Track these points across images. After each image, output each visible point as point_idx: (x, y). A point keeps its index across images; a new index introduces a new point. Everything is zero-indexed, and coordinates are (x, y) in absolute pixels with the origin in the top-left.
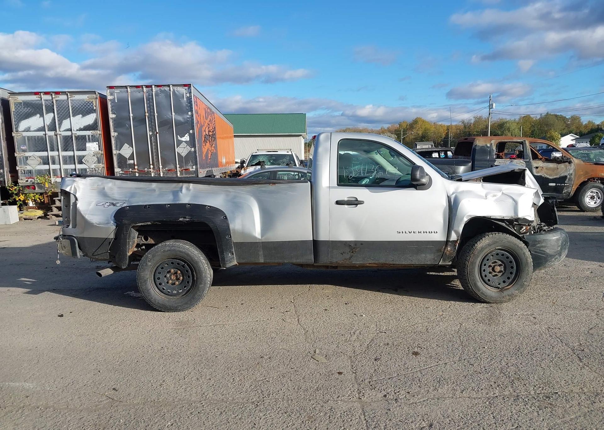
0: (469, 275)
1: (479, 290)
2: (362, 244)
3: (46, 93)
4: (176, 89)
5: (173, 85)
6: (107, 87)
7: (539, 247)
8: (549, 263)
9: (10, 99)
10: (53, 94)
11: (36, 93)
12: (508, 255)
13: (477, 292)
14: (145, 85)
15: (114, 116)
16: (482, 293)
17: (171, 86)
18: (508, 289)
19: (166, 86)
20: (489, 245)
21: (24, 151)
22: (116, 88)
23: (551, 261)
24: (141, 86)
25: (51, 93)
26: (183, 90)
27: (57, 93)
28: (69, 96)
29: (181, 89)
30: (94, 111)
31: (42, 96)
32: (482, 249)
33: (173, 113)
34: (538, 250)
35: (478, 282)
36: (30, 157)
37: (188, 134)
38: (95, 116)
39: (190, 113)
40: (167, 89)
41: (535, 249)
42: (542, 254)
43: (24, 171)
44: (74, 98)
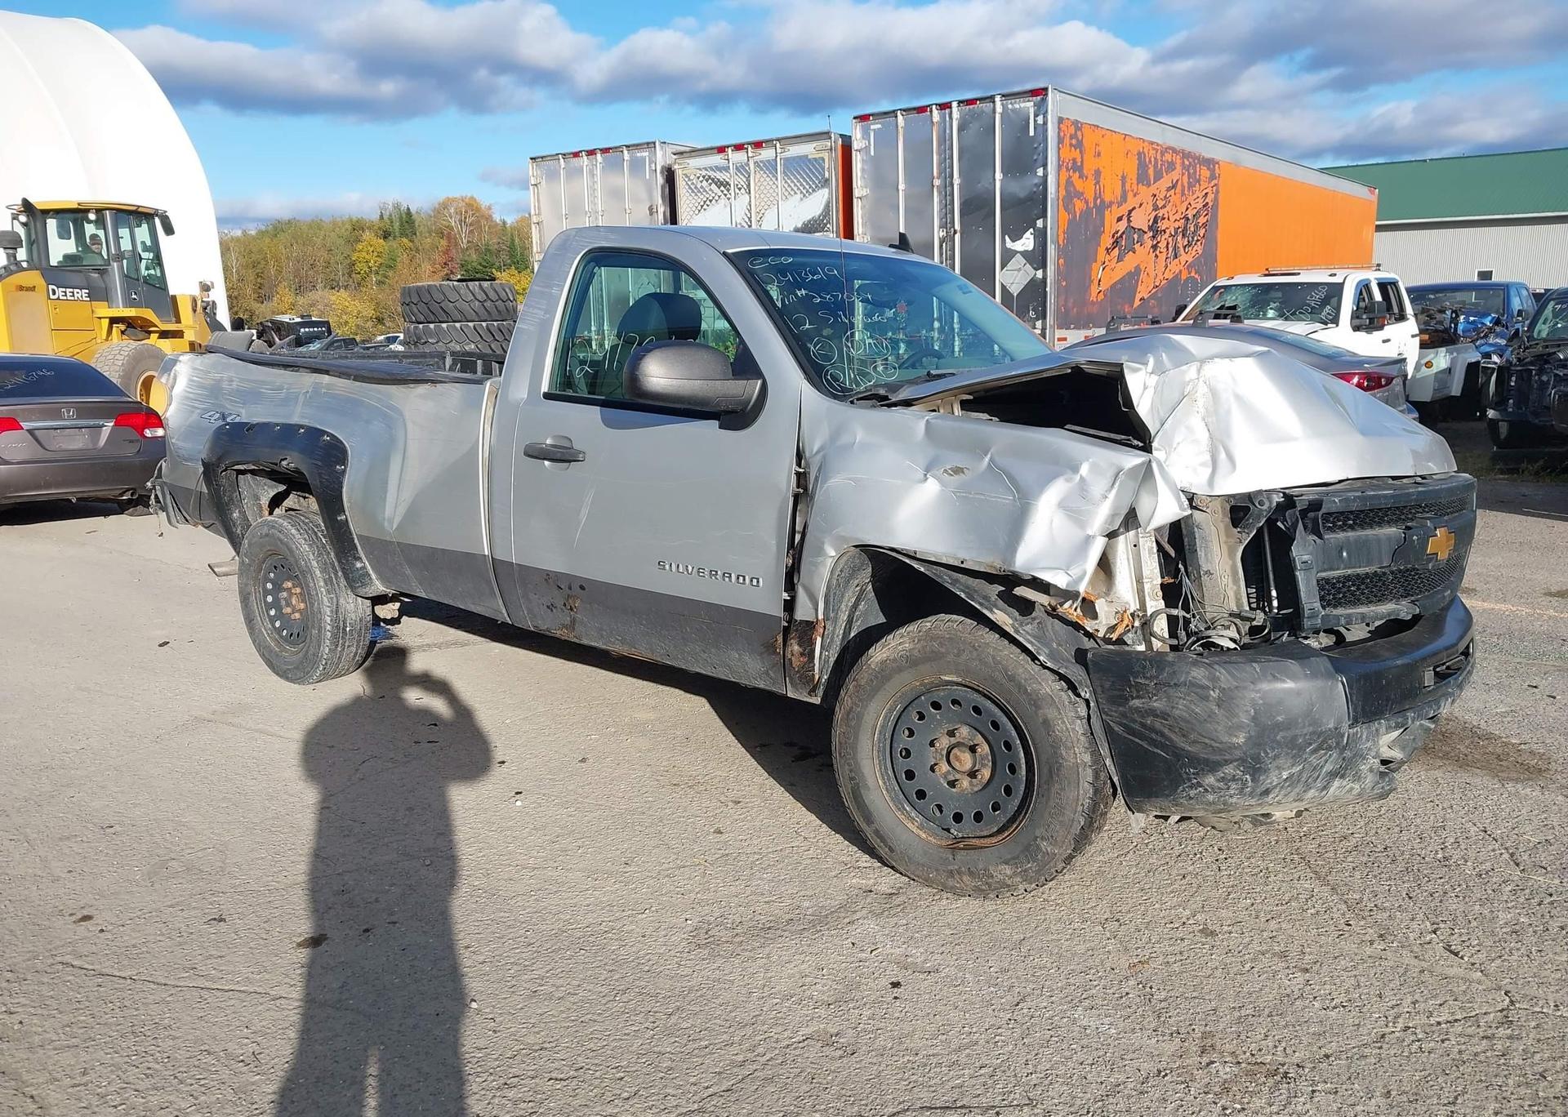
0: (840, 754)
1: (869, 818)
3: (739, 147)
4: (1010, 106)
5: (1003, 96)
6: (855, 118)
7: (1137, 710)
8: (1192, 793)
9: (676, 167)
10: (750, 148)
11: (721, 150)
12: (994, 715)
13: (864, 826)
14: (936, 105)
15: (865, 192)
16: (877, 832)
17: (998, 99)
18: (975, 848)
19: (987, 100)
20: (910, 662)
22: (875, 118)
23: (1199, 785)
24: (929, 106)
25: (746, 146)
26: (1029, 105)
27: (758, 145)
28: (779, 151)
29: (1022, 105)
30: (826, 182)
31: (730, 157)
33: (999, 176)
34: (1134, 721)
35: (869, 789)
37: (1031, 230)
38: (826, 196)
39: (1040, 172)
40: (986, 107)
41: (1124, 715)
42: (1153, 742)
44: (787, 154)
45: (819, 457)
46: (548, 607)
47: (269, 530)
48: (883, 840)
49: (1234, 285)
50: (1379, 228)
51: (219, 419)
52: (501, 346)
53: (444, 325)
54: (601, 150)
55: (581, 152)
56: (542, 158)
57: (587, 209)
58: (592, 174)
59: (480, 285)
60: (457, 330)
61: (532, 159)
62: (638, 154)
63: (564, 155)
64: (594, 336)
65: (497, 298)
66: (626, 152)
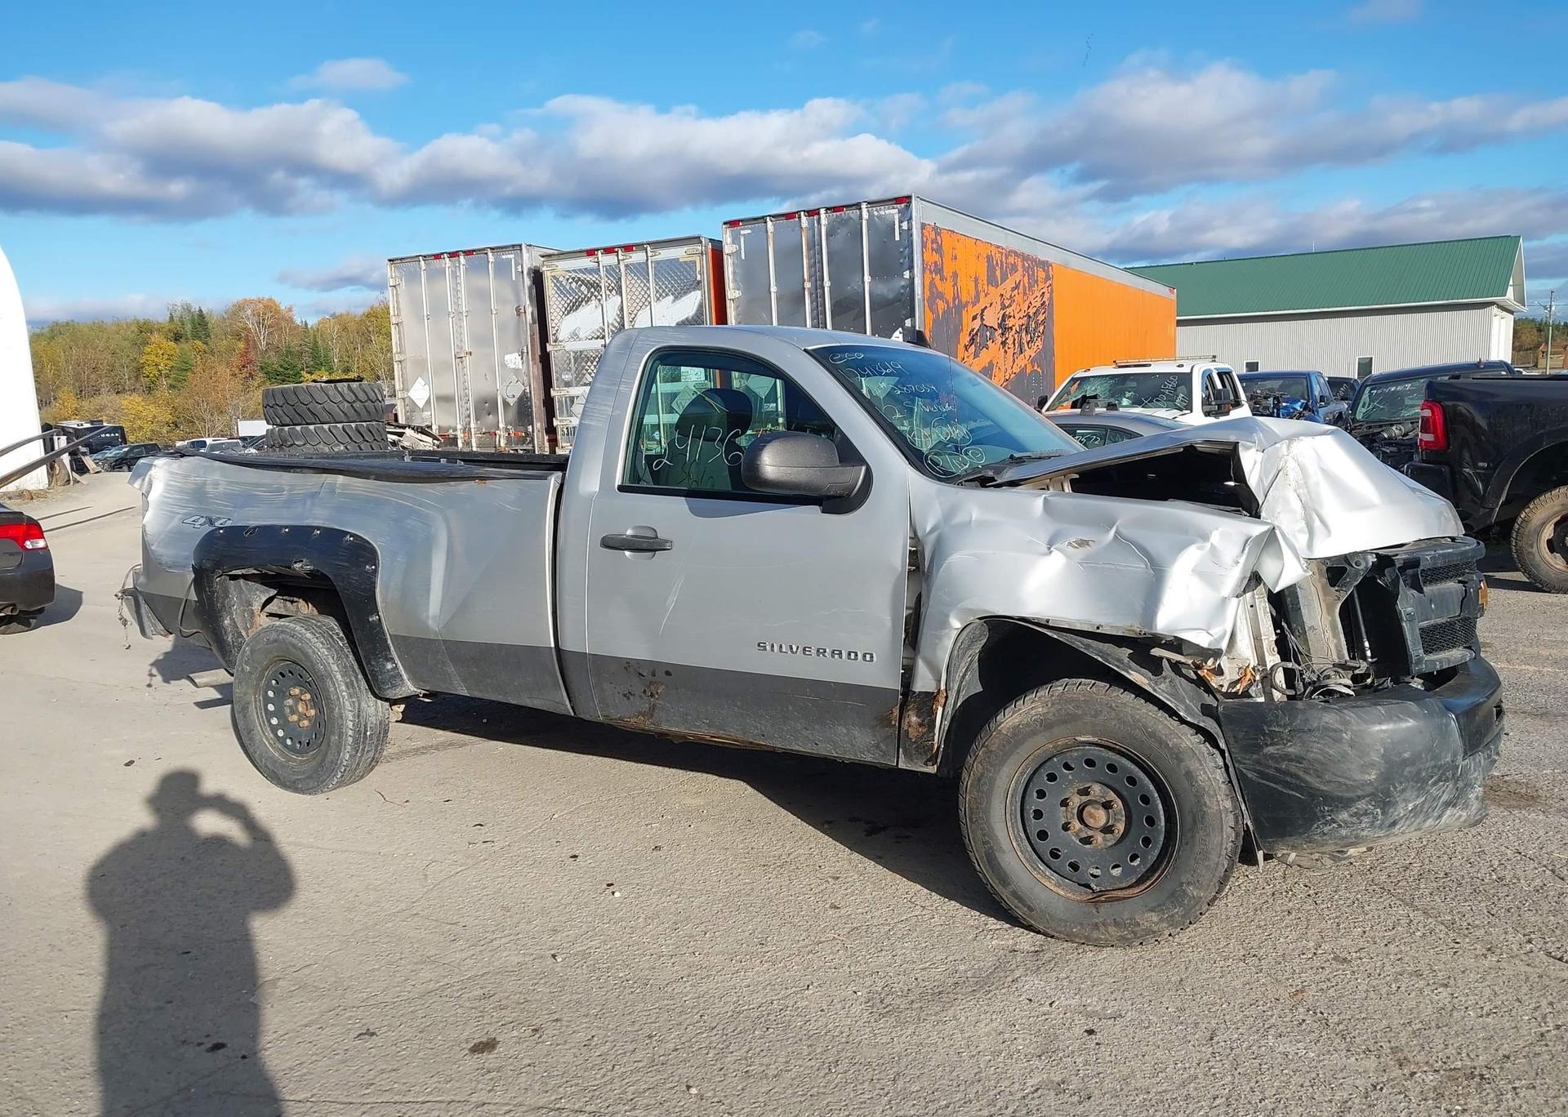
0: (971, 820)
1: (1004, 880)
2: (668, 673)
3: (609, 251)
4: (876, 213)
5: (869, 203)
6: (725, 223)
7: (1272, 756)
8: (1326, 829)
9: (544, 269)
10: (620, 252)
11: (591, 253)
12: (1131, 771)
13: (999, 888)
14: (804, 211)
15: (737, 294)
16: (1015, 894)
17: (864, 206)
18: (1118, 899)
19: (854, 207)
20: (1046, 725)
21: (568, 384)
22: (745, 223)
23: (1333, 821)
24: (797, 212)
25: (616, 250)
26: (893, 213)
27: (628, 248)
28: (650, 254)
29: (887, 212)
30: (698, 285)
31: (600, 259)
32: (1018, 736)
33: (867, 278)
34: (1269, 767)
35: (1004, 852)
36: (577, 397)
37: (900, 329)
38: (699, 297)
39: (907, 274)
40: (853, 213)
41: (1258, 762)
42: (1287, 785)
43: (567, 428)
44: (658, 258)
45: (934, 536)
46: (625, 695)
47: (278, 636)
48: (1020, 899)
49: (1092, 377)
50: (1180, 323)
51: (204, 523)
52: (371, 446)
53: (312, 427)
54: (464, 252)
55: (443, 254)
56: (401, 259)
57: (450, 310)
58: (455, 276)
59: (349, 385)
60: (325, 431)
61: (390, 260)
62: (504, 257)
63: (425, 257)
64: (460, 434)
65: (366, 398)
66: (490, 254)
